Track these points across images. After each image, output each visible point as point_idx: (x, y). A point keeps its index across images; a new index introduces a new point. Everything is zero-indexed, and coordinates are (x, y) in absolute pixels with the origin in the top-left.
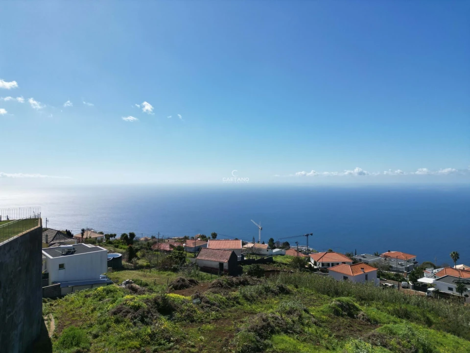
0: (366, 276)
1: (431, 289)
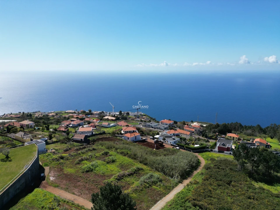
1: (155, 140)
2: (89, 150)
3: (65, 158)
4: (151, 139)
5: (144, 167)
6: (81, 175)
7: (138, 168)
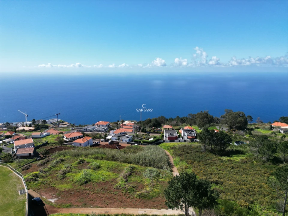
0: (88, 141)
1: (110, 141)
2: (58, 162)
3: (40, 176)
4: (102, 141)
5: (132, 165)
6: (82, 188)
7: (131, 168)
